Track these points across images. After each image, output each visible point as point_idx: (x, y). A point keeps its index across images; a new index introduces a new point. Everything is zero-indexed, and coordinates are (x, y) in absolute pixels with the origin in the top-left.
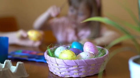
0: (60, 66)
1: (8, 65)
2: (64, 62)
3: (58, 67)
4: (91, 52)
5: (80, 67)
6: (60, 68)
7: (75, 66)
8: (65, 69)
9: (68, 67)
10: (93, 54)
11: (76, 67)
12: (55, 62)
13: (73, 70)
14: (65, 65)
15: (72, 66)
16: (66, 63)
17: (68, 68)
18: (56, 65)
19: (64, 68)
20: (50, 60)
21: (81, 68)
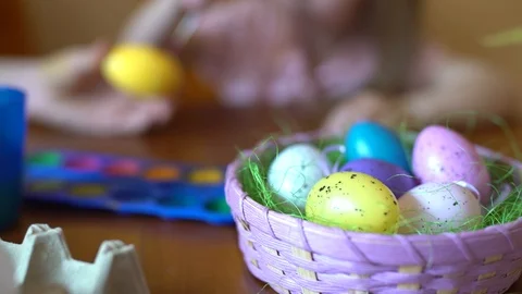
0: (324, 261)
1: (45, 256)
2: (355, 248)
3: (314, 265)
4: (464, 184)
5: (433, 272)
6: (325, 272)
7: (407, 265)
8: (354, 277)
9: (372, 269)
10: (474, 193)
11: (415, 271)
12: (301, 244)
13: (393, 285)
14: (358, 258)
15: (395, 269)
16: (364, 250)
17: (370, 275)
18: (305, 257)
19: (348, 274)
20: (266, 228)
21: (437, 277)
